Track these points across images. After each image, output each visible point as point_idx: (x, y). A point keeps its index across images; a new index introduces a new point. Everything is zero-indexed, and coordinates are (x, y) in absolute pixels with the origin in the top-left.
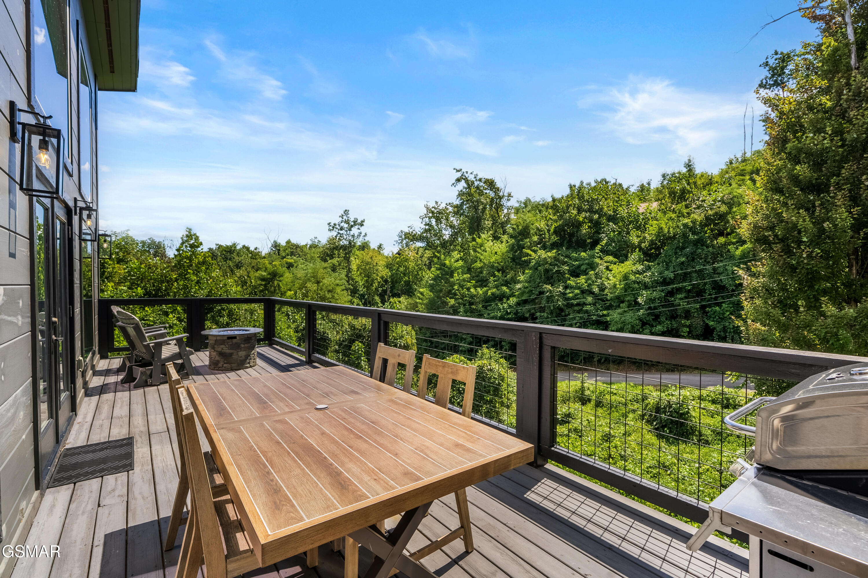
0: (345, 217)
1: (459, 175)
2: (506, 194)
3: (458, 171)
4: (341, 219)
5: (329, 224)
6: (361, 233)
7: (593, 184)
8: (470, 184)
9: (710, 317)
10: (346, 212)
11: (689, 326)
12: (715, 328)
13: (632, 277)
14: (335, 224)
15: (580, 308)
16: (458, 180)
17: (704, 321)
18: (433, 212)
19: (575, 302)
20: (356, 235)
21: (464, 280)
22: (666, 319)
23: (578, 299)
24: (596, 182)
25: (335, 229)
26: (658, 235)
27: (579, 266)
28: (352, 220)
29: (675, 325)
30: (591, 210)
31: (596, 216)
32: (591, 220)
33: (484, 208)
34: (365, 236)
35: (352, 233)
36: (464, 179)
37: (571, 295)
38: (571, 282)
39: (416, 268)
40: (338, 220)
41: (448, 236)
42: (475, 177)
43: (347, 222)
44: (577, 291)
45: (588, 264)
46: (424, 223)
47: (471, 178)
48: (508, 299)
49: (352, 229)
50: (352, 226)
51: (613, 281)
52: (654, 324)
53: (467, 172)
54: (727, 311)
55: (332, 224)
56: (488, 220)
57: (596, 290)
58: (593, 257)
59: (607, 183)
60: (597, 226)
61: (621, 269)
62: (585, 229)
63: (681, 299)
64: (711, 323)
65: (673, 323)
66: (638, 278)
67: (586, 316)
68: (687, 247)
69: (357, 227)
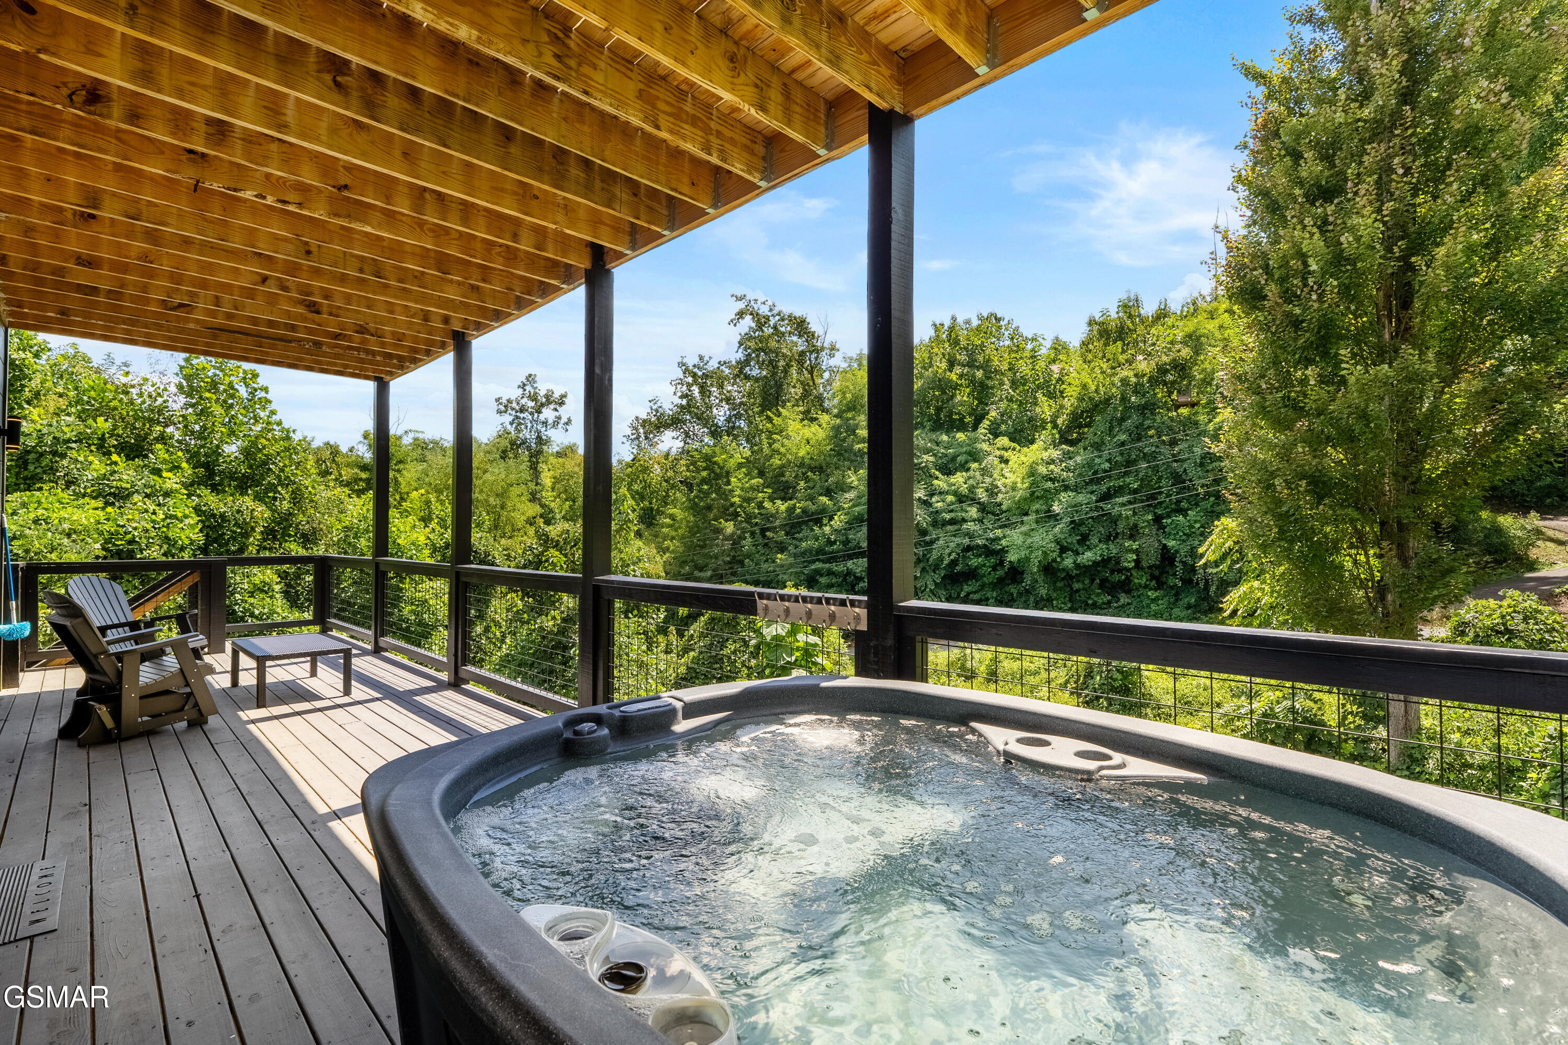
0: (528, 388)
1: (741, 305)
2: (826, 345)
3: (739, 299)
4: (521, 391)
5: (497, 400)
6: (559, 418)
7: (975, 322)
8: (761, 321)
9: (1170, 534)
10: (531, 379)
11: (1136, 552)
12: (1177, 552)
13: (1042, 470)
14: (509, 401)
15: (956, 527)
16: (741, 314)
17: (1159, 541)
18: (694, 375)
19: (948, 516)
20: (550, 421)
21: (752, 488)
22: (1100, 541)
23: (952, 511)
24: (980, 318)
25: (510, 411)
26: (1081, 399)
27: (954, 459)
28: (542, 393)
29: (1114, 551)
30: (971, 364)
31: (979, 374)
32: (972, 381)
33: (788, 366)
34: (567, 424)
35: (542, 417)
36: (751, 314)
37: (940, 504)
38: (941, 483)
39: (664, 484)
40: (516, 393)
41: (722, 419)
42: (771, 310)
43: (533, 398)
44: (950, 498)
45: (969, 453)
46: (679, 394)
47: (764, 310)
48: (831, 518)
49: (544, 410)
50: (542, 405)
51: (1011, 478)
52: (1080, 550)
53: (756, 300)
54: (1196, 522)
55: (504, 401)
56: (794, 387)
57: (982, 495)
58: (976, 440)
59: (998, 320)
60: (982, 392)
61: (1023, 458)
62: (963, 397)
63: (1123, 505)
64: (1171, 543)
65: (1112, 547)
66: (1052, 471)
67: (966, 541)
68: (1129, 418)
69: (552, 406)
